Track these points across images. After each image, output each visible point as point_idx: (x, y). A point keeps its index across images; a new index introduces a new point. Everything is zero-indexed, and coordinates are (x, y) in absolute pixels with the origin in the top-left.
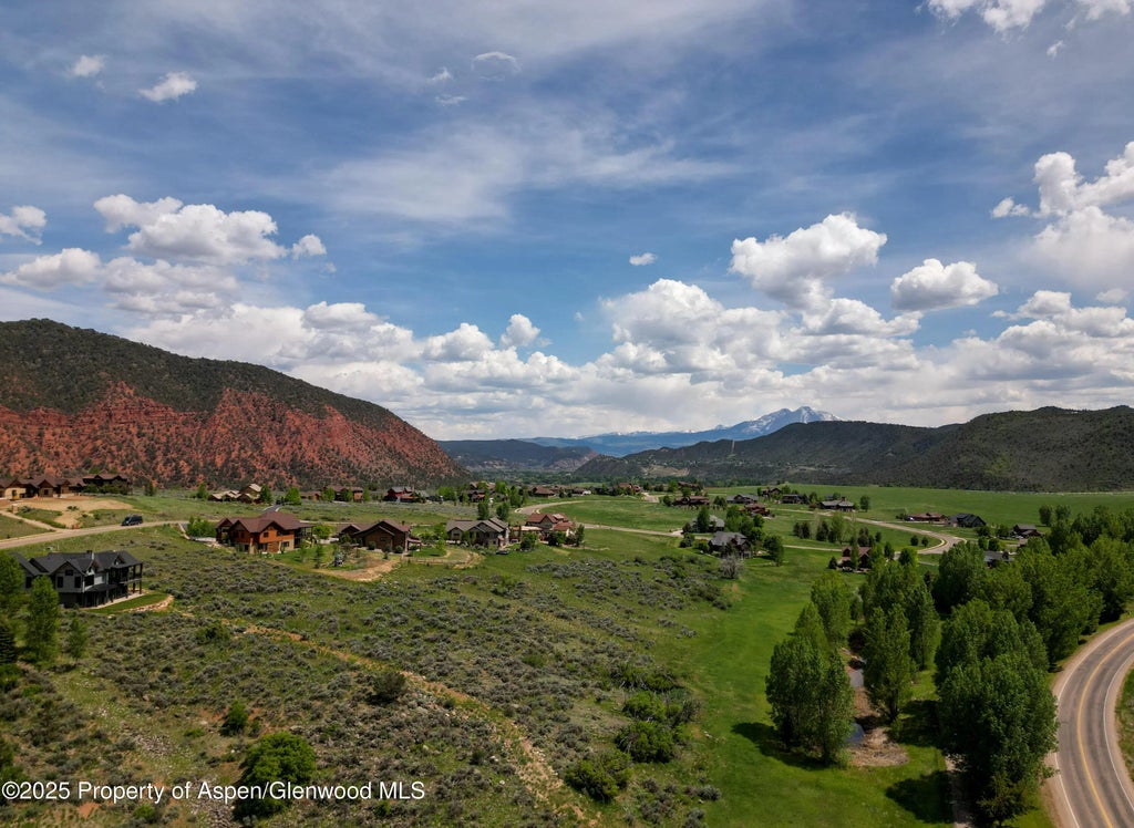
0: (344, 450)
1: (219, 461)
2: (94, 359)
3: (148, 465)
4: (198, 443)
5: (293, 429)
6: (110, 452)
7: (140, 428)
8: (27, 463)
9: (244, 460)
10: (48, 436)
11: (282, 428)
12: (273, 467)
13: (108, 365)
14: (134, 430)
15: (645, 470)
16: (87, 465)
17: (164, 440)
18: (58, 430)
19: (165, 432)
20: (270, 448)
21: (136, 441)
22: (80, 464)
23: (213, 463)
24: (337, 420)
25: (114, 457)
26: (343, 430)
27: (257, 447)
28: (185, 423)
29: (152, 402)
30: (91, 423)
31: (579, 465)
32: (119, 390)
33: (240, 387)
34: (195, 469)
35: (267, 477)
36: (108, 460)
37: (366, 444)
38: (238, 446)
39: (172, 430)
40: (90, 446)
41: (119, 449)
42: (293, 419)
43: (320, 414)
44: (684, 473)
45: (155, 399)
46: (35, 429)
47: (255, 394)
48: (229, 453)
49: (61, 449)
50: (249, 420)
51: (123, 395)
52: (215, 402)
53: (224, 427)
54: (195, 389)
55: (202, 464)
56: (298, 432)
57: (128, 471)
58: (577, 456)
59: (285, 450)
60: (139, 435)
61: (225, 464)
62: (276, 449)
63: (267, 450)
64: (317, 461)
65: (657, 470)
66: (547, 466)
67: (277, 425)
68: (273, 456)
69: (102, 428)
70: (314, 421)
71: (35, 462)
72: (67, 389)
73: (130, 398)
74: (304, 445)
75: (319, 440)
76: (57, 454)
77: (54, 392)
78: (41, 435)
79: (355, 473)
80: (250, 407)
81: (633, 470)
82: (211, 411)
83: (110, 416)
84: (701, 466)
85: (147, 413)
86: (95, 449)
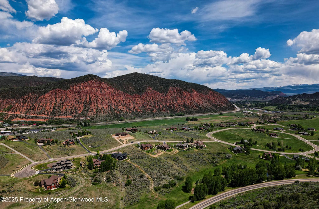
0: (196, 101)
1: (168, 105)
2: (144, 82)
3: (154, 106)
4: (164, 100)
5: (184, 96)
6: (147, 103)
7: (153, 97)
8: (133, 106)
9: (173, 104)
10: (136, 100)
11: (182, 96)
12: (179, 106)
13: (147, 83)
14: (152, 98)
15: (293, 102)
16: (143, 106)
17: (157, 100)
18: (138, 99)
19: (157, 98)
20: (179, 101)
21: (152, 100)
22: (142, 106)
23: (167, 105)
24: (195, 93)
25: (148, 104)
26: (196, 95)
27: (176, 101)
28: (161, 96)
29: (155, 91)
30: (144, 97)
31: (275, 98)
32: (149, 89)
33: (174, 86)
34: (163, 107)
35: (178, 108)
36: (147, 105)
37: (202, 99)
38: (172, 101)
39: (159, 97)
40: (144, 102)
41: (149, 103)
42: (185, 94)
43: (191, 92)
44: (307, 103)
45: (156, 91)
46: (134, 98)
47: (177, 88)
48: (170, 103)
49: (139, 103)
50: (175, 94)
51: (150, 90)
52: (168, 90)
53: (169, 96)
54: (164, 87)
55: (165, 105)
56: (186, 97)
57: (150, 107)
58: (275, 95)
59: (182, 101)
60: (153, 99)
61: (169, 105)
62: (180, 101)
63: (178, 102)
64: (189, 104)
65: (298, 102)
66: (264, 98)
67: (181, 95)
68: (180, 103)
69: (146, 98)
70: (189, 94)
71: (134, 106)
72: (140, 89)
73: (151, 91)
74: (187, 100)
75: (190, 99)
76: (138, 104)
77: (137, 90)
78: (135, 100)
79: (198, 107)
80: (175, 91)
81: (289, 102)
82: (167, 93)
83: (147, 95)
84: (314, 101)
85: (154, 94)
86: (144, 103)
